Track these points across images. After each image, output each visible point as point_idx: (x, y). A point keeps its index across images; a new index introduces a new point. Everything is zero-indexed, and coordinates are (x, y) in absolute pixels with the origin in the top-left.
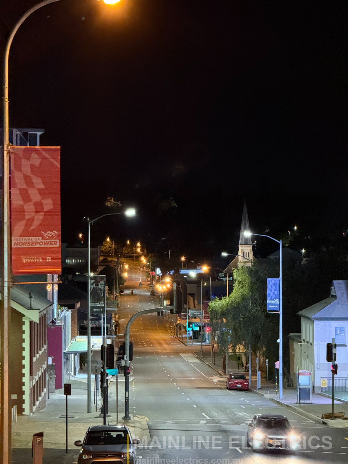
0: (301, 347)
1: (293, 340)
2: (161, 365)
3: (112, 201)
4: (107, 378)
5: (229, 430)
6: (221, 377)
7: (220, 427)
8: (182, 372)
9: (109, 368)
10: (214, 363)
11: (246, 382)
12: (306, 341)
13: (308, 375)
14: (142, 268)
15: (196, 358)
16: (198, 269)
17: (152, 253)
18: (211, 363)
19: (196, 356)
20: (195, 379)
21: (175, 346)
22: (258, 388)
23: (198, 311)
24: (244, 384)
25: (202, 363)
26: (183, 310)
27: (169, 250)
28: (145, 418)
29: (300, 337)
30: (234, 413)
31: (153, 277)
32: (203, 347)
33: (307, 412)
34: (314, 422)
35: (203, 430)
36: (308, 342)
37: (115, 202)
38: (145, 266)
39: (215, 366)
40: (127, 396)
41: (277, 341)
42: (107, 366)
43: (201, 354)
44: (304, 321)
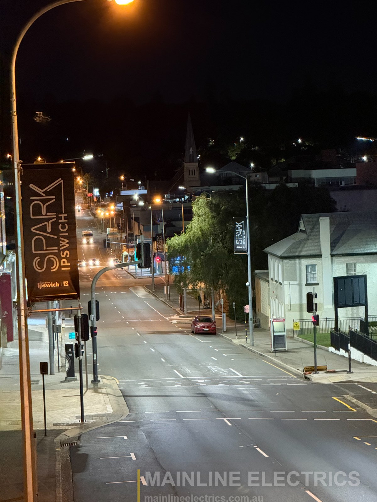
0: (269, 286)
1: (260, 278)
2: (112, 303)
3: (41, 115)
4: (82, 350)
5: (209, 394)
6: (179, 317)
7: (198, 389)
8: (136, 311)
9: (84, 339)
10: (169, 298)
11: (214, 325)
12: (274, 280)
13: (282, 321)
14: (78, 190)
15: (148, 292)
16: (140, 190)
17: (88, 173)
18: (165, 298)
19: (147, 290)
20: (153, 320)
21: (123, 279)
22: (224, 331)
23: (147, 240)
24: (211, 328)
25: (156, 299)
26: (129, 238)
27: (107, 169)
28: (113, 379)
29: (267, 274)
30: (207, 368)
31: (91, 198)
32: (155, 278)
33: (285, 363)
34: (295, 377)
35: (182, 395)
36: (276, 281)
37: (44, 116)
38: (82, 186)
39: (171, 303)
40: (95, 359)
41: (246, 284)
42: (82, 338)
43: (153, 289)
44: (271, 258)
